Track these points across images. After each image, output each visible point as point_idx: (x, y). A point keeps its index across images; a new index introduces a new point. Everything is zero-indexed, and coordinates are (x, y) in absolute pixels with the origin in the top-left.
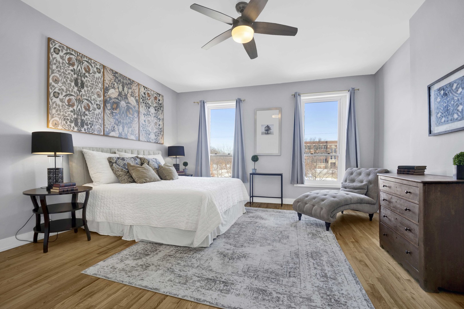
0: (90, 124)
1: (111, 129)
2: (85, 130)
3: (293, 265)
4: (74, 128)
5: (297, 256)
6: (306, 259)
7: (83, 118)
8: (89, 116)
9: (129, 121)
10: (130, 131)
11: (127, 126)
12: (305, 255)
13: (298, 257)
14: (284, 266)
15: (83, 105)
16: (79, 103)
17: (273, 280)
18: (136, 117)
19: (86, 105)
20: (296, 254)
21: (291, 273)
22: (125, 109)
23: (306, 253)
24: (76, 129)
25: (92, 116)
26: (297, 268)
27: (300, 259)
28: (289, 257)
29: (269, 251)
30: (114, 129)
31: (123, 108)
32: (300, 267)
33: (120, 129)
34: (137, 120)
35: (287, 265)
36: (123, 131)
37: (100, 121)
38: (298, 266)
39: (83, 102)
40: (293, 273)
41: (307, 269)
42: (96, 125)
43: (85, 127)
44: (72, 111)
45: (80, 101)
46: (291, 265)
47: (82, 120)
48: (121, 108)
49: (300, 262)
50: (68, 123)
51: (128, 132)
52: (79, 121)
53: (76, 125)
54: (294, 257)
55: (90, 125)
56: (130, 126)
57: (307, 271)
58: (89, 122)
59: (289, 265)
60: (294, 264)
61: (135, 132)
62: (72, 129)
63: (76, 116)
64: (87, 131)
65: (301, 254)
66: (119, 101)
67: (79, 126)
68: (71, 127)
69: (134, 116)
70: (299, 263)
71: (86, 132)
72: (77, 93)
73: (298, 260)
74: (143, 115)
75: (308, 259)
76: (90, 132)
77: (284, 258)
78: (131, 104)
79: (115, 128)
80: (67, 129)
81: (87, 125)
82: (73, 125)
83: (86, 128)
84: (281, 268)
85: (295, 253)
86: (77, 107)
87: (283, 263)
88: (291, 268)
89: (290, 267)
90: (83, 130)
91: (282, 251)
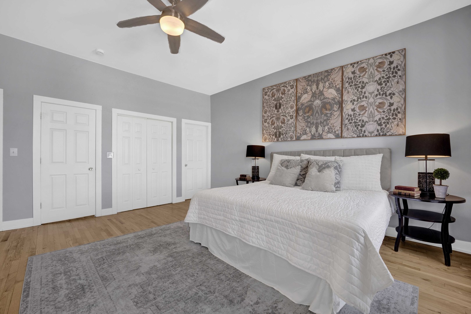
0: (285, 133)
1: (303, 133)
2: (281, 139)
3: (103, 267)
4: (274, 139)
5: (103, 278)
6: (91, 280)
7: (280, 130)
8: (284, 127)
9: (325, 118)
10: (325, 130)
11: (322, 124)
12: (93, 284)
13: (101, 278)
14: (112, 262)
15: (280, 120)
16: (278, 120)
17: (114, 250)
18: (336, 109)
19: (282, 120)
20: (106, 280)
21: (102, 260)
22: (320, 107)
23: (93, 287)
24: (276, 139)
25: (286, 127)
26: (98, 266)
27: (98, 276)
28: (113, 272)
29: (140, 266)
30: (305, 133)
31: (317, 107)
32: (96, 269)
33: (312, 131)
34: (337, 113)
35: (109, 264)
36: (317, 131)
37: (293, 128)
38: (98, 269)
39: (280, 118)
40: (100, 261)
41: (88, 270)
42: (289, 133)
43: (282, 136)
44: (273, 128)
45: (278, 119)
46: (106, 266)
47: (279, 132)
48: (314, 108)
49: (97, 273)
50: (272, 137)
51: (323, 131)
52: (278, 133)
53: (276, 137)
54: (107, 275)
55: (284, 135)
56: (327, 123)
57: (87, 269)
58: (284, 132)
59: (108, 265)
60: (103, 269)
61: (334, 129)
62: (273, 140)
63: (276, 131)
64: (282, 139)
65: (99, 283)
66: (312, 103)
67: (278, 137)
68: (273, 139)
69: (334, 110)
70: (97, 271)
71: (282, 141)
72: (276, 114)
73: (100, 274)
74: (349, 102)
75: (88, 281)
76: (285, 140)
77: (117, 268)
78: (329, 98)
79: (307, 131)
80: (271, 141)
81: (283, 135)
82: (274, 137)
83: (282, 138)
84: (114, 259)
85: (108, 280)
86: (277, 123)
87: (115, 264)
88: (104, 263)
89: (106, 264)
90: (280, 139)
91: (125, 274)
